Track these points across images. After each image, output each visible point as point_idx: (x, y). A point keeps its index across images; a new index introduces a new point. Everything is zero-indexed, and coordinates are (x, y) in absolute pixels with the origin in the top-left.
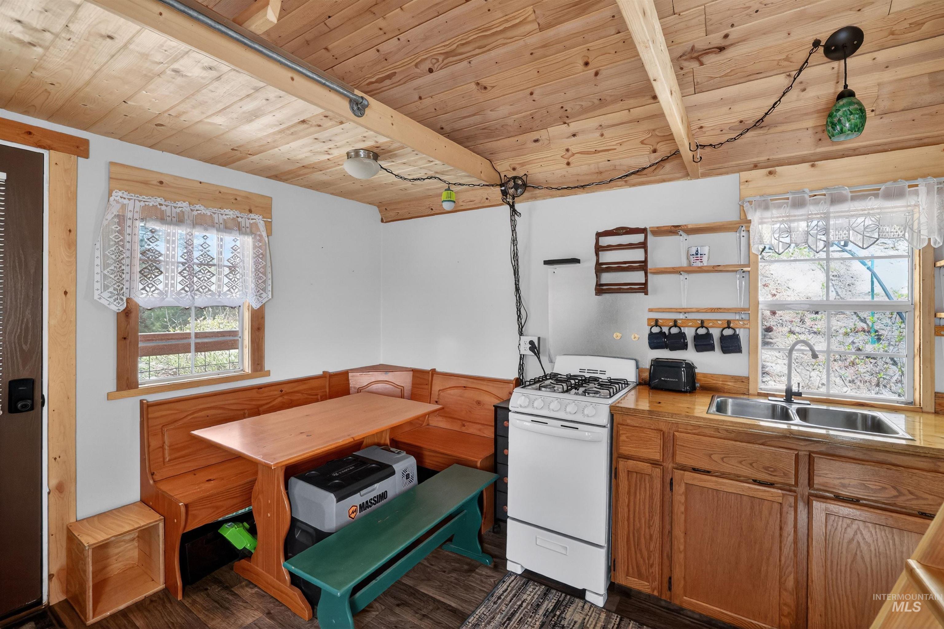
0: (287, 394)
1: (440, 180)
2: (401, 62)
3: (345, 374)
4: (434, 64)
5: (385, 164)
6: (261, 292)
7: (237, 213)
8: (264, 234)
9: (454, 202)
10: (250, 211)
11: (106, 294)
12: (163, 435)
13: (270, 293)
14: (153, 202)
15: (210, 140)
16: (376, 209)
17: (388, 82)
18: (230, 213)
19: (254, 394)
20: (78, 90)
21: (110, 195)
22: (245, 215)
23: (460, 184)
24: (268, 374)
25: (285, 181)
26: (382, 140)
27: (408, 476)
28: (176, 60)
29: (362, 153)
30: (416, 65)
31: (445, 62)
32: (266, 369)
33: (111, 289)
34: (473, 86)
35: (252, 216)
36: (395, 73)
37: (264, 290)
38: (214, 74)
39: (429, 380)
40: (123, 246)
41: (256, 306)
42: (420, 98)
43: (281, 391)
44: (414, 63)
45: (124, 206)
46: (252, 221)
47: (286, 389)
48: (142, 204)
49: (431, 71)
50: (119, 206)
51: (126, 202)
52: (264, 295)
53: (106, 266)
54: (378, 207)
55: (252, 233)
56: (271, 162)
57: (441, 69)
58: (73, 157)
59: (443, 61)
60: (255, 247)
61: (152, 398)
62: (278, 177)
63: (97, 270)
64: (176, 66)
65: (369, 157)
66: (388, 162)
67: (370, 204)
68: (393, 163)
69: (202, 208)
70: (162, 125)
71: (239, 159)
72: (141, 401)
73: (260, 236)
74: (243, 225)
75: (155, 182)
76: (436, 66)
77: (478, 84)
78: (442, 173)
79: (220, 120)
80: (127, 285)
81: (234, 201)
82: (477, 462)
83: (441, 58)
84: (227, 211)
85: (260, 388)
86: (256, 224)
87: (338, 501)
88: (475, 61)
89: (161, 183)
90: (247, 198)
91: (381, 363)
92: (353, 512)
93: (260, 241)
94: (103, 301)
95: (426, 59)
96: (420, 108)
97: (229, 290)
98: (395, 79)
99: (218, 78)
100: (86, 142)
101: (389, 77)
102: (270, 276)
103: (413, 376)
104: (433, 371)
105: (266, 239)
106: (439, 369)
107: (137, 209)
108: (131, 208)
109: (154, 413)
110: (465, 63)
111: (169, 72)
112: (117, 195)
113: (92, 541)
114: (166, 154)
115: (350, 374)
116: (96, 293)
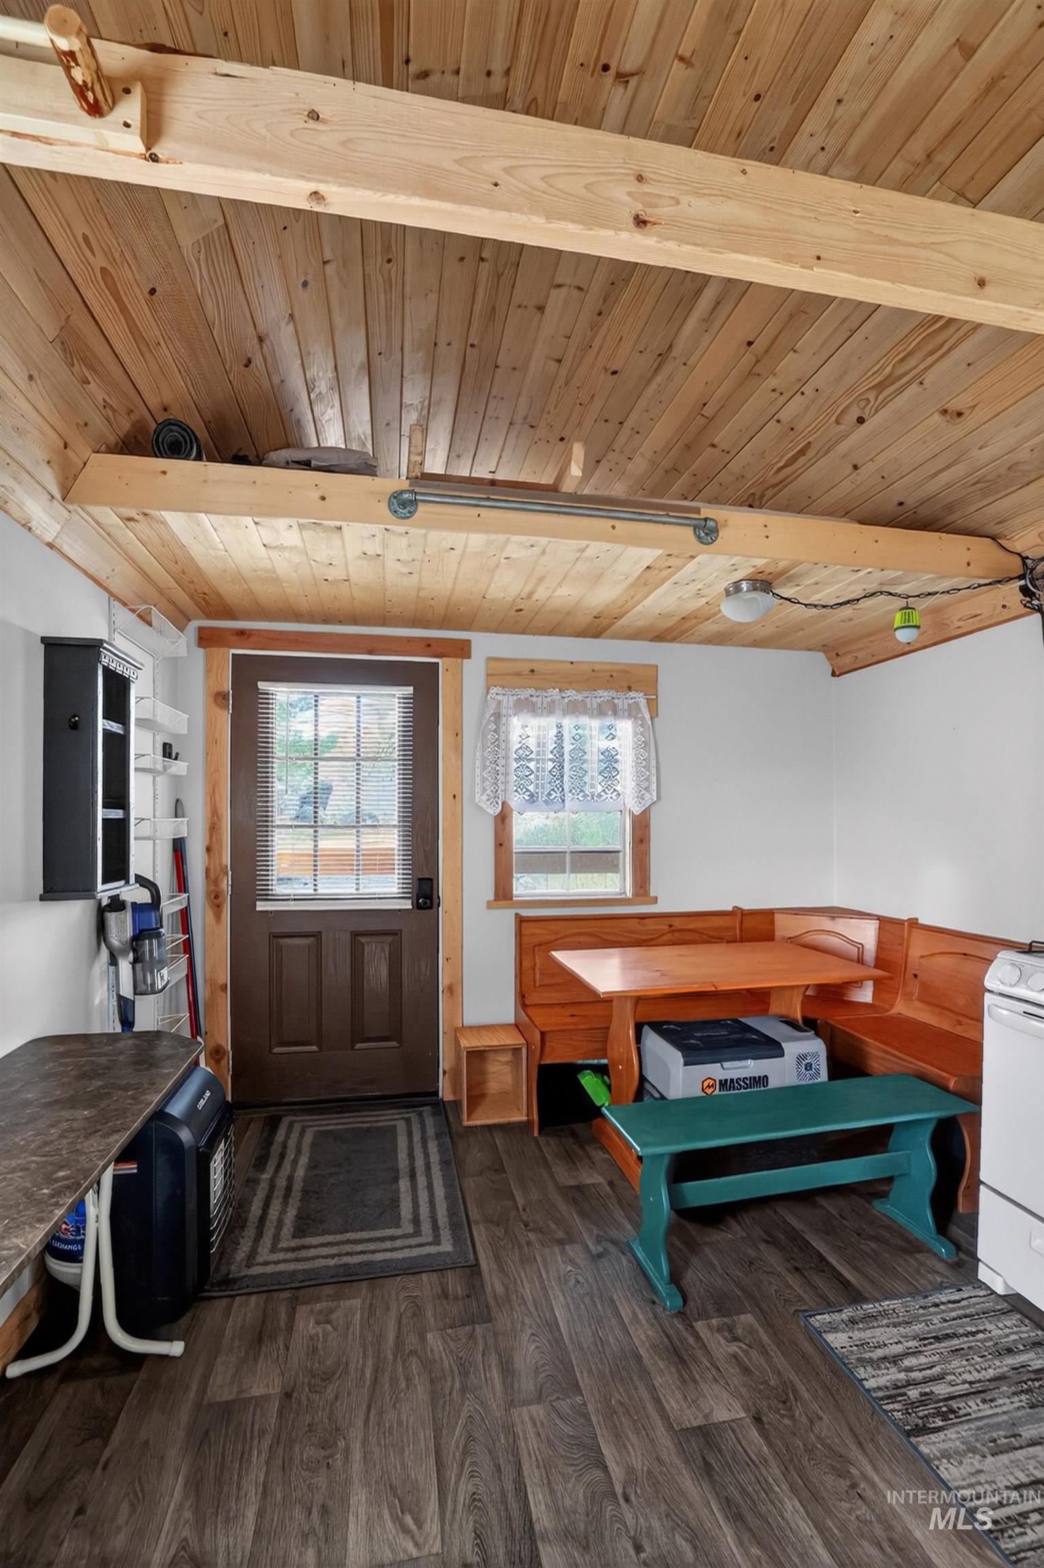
0: (679, 931)
1: (890, 594)
2: (814, 425)
3: (769, 914)
4: (863, 409)
5: (786, 592)
6: (643, 792)
7: (613, 693)
8: (647, 716)
9: (918, 627)
10: (630, 688)
11: (485, 797)
12: (534, 955)
13: (655, 794)
14: (525, 693)
15: (568, 613)
16: (821, 656)
17: (802, 460)
18: (605, 695)
19: (633, 924)
20: (450, 598)
21: (488, 692)
22: (621, 695)
23: (929, 594)
24: (655, 900)
25: (673, 640)
26: (760, 562)
27: (809, 1067)
28: (503, 549)
29: (744, 586)
30: (837, 422)
31: (881, 398)
32: (652, 894)
33: (488, 792)
34: (937, 417)
35: (632, 694)
36: (809, 443)
37: (647, 789)
38: (536, 550)
39: (903, 938)
40: (498, 746)
41: (637, 811)
42: (855, 467)
43: (670, 926)
44: (834, 418)
45: (500, 702)
46: (631, 701)
47: (677, 923)
48: (515, 698)
49: (861, 420)
50: (496, 702)
51: (500, 698)
52: (647, 796)
53: (484, 767)
54: (824, 652)
55: (630, 716)
56: (641, 623)
57: (876, 412)
58: (459, 660)
59: (876, 398)
60: (635, 734)
61: (526, 913)
62: (661, 637)
63: (478, 771)
64: (505, 554)
65: (755, 589)
66: (792, 587)
67: (810, 650)
68: (799, 588)
69: (574, 692)
70: (521, 610)
71: (609, 626)
72: (517, 914)
73: (643, 719)
74: (621, 707)
75: (527, 672)
76: (867, 410)
77: (945, 412)
78: (893, 582)
79: (563, 591)
80: (502, 787)
81: (610, 679)
82: (949, 1080)
83: (872, 396)
84: (601, 693)
85: (642, 917)
86: (637, 704)
87: (686, 1064)
88: (929, 378)
89: (532, 671)
90: (626, 672)
91: (835, 905)
92: (709, 1086)
93: (642, 726)
94: (481, 804)
95: (848, 407)
96: (858, 483)
97: (604, 791)
98: (811, 453)
99: (544, 552)
100: (468, 643)
101: (802, 452)
102: (654, 771)
103: (880, 928)
104: (913, 923)
105: (650, 723)
106: (923, 921)
107: (511, 704)
108: (505, 703)
109: (528, 929)
110: (914, 387)
111: (503, 561)
112: (494, 690)
113: (468, 1045)
114: (536, 637)
115: (777, 916)
116: (477, 796)
